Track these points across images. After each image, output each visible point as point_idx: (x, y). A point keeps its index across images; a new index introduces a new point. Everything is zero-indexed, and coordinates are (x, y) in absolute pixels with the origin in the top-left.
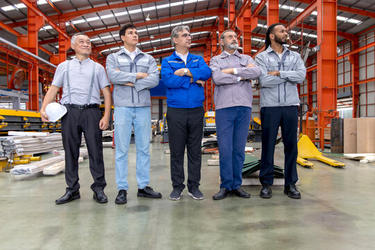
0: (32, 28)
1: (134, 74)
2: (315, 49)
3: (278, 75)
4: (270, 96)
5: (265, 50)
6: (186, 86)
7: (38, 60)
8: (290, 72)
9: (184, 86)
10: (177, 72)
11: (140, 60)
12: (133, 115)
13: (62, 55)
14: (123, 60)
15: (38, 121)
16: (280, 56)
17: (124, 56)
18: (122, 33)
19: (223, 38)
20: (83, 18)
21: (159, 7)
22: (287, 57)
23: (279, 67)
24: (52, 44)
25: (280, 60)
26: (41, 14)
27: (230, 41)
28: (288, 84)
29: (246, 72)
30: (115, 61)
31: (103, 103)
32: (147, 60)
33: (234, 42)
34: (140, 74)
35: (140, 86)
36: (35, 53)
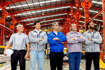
0: (3, 17)
1: (39, 39)
2: (102, 26)
3: (92, 40)
4: (89, 48)
5: (86, 31)
6: (57, 44)
7: (4, 27)
8: (96, 39)
9: (56, 44)
10: (54, 39)
11: (41, 34)
12: (38, 54)
13: (13, 26)
14: (35, 34)
15: (2, 49)
16: (92, 33)
17: (35, 32)
18: (35, 24)
19: (71, 26)
20: (21, 13)
21: (47, 10)
22: (95, 34)
23: (92, 37)
24: (10, 22)
25: (92, 35)
26: (7, 12)
27: (74, 28)
28: (95, 44)
29: (79, 39)
30: (32, 34)
31: (27, 49)
32: (43, 34)
33: (75, 28)
34: (41, 39)
35: (41, 43)
36: (4, 25)
